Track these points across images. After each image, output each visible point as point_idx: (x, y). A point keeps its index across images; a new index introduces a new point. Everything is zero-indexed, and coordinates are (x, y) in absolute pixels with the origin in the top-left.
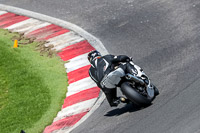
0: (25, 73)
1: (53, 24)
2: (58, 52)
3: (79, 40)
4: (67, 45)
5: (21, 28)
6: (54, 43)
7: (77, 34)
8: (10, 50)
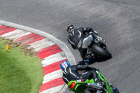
0: (14, 67)
1: (33, 33)
2: (37, 53)
3: (52, 44)
4: (43, 47)
5: (11, 36)
6: (34, 47)
7: (50, 40)
8: (3, 51)
